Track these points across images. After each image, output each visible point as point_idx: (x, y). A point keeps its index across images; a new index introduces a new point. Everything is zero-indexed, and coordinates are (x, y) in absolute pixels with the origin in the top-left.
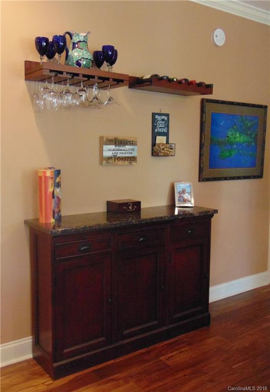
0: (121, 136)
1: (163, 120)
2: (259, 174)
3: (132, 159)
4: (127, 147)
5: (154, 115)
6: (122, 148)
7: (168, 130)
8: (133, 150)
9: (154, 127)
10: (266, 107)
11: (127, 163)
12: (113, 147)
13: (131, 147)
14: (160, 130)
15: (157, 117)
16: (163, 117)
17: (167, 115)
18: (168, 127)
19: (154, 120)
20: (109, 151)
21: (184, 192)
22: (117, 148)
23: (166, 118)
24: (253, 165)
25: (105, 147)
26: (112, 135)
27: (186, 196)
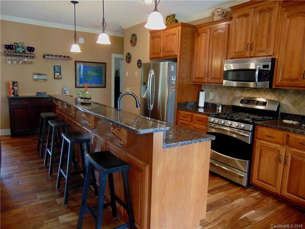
0: (40, 73)
1: (58, 68)
2: (104, 86)
3: (45, 80)
4: (43, 76)
5: (54, 66)
6: (41, 76)
7: (60, 71)
8: (45, 77)
9: (54, 70)
10: (106, 63)
11: (43, 81)
12: (37, 76)
13: (44, 76)
14: (57, 71)
15: (55, 67)
16: (58, 67)
17: (60, 66)
18: (60, 70)
19: (54, 68)
20: (36, 77)
21: (66, 90)
22: (39, 76)
23: (59, 67)
24: (101, 83)
25: (34, 76)
26: (37, 72)
27: (66, 92)
